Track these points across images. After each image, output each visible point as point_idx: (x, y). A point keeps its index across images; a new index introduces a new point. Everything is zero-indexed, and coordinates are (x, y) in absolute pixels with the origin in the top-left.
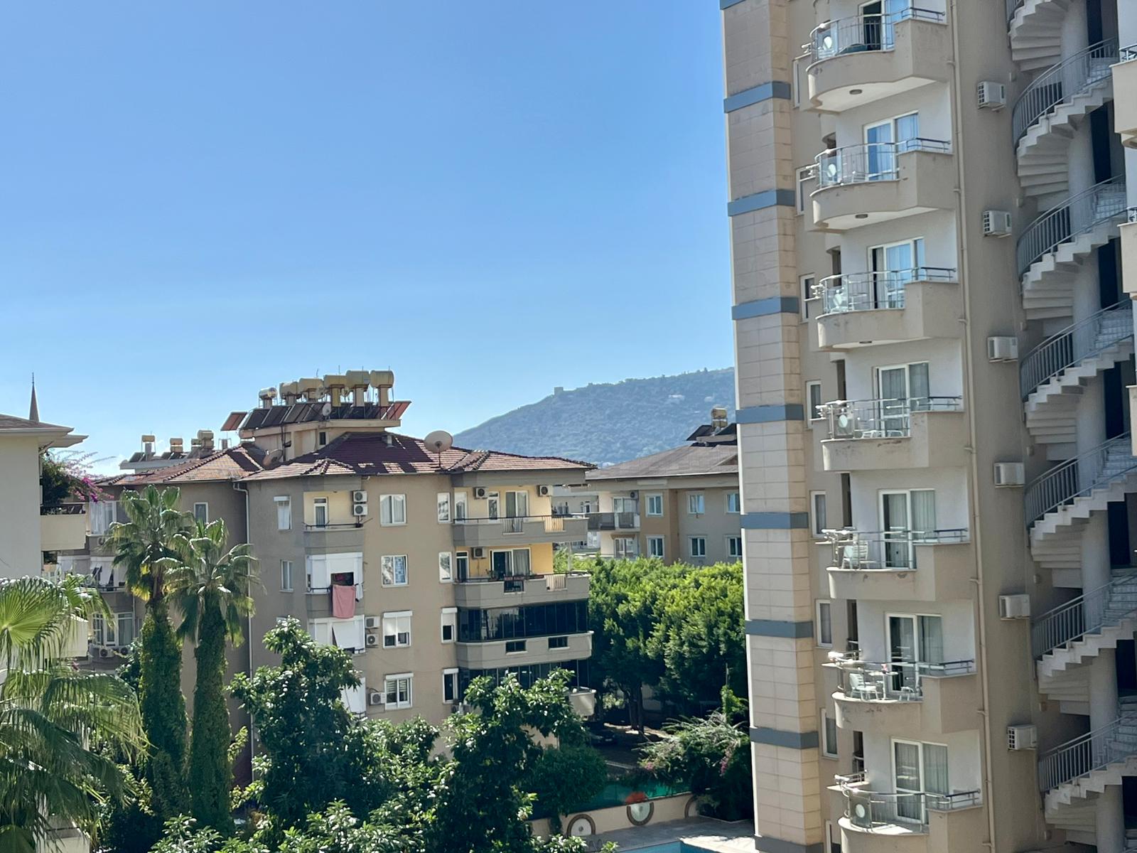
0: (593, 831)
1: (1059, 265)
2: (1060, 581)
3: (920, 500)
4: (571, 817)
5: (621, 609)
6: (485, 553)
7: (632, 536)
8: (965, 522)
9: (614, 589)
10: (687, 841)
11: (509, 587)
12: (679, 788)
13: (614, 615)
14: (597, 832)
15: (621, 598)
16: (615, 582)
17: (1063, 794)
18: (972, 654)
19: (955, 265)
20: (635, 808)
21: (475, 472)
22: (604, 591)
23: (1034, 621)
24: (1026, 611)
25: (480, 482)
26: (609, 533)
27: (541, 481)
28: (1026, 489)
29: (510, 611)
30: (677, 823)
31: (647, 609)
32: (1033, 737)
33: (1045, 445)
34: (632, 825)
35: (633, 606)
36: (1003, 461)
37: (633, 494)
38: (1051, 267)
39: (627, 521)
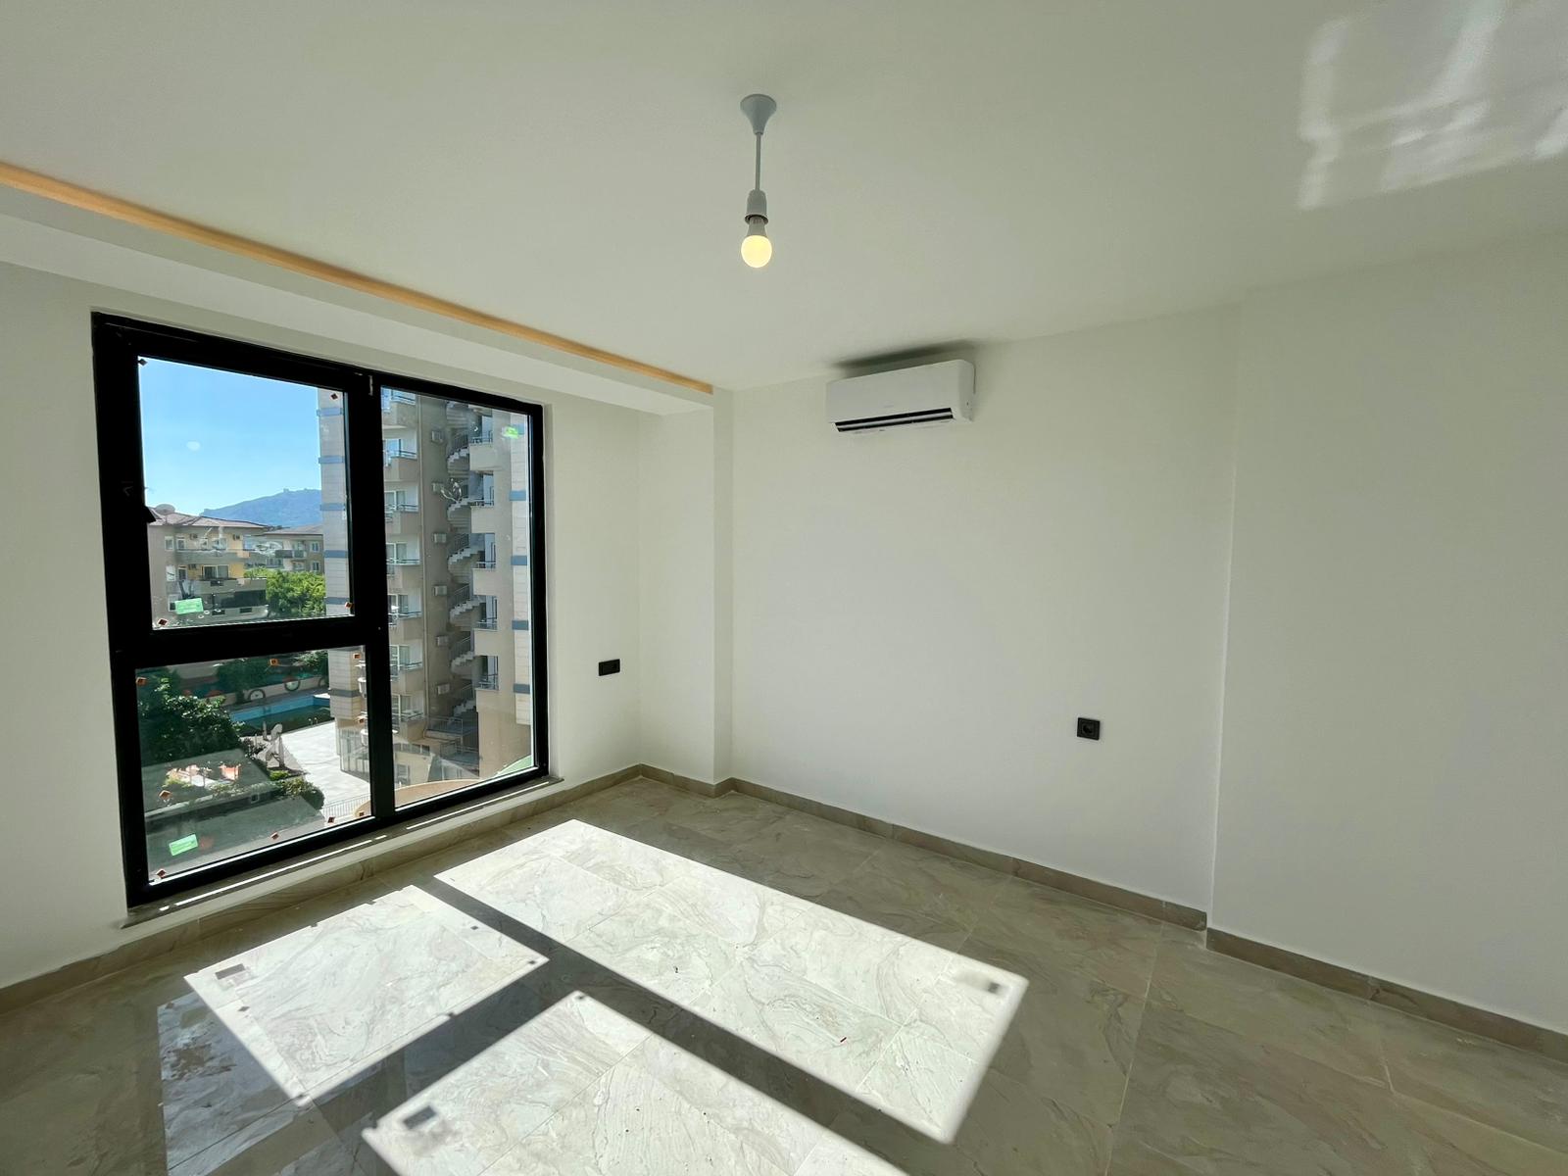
0: (264, 695)
1: (460, 457)
2: (461, 581)
3: (400, 549)
4: (250, 691)
5: (290, 595)
6: (198, 567)
7: (303, 561)
8: (418, 556)
9: (286, 585)
10: (317, 696)
11: (214, 583)
12: (315, 673)
13: (285, 597)
14: (267, 696)
15: (290, 590)
16: (288, 582)
17: (457, 661)
18: (420, 609)
19: (415, 452)
20: (290, 684)
21: (190, 526)
22: (281, 587)
23: (448, 596)
24: (445, 592)
25: (194, 532)
26: (289, 559)
27: (237, 533)
28: (446, 544)
29: (229, 596)
30: (313, 689)
31: (304, 594)
32: (446, 640)
33: (457, 528)
34: (286, 692)
35: (298, 591)
36: (436, 533)
37: (303, 542)
38: (457, 458)
39: (299, 554)
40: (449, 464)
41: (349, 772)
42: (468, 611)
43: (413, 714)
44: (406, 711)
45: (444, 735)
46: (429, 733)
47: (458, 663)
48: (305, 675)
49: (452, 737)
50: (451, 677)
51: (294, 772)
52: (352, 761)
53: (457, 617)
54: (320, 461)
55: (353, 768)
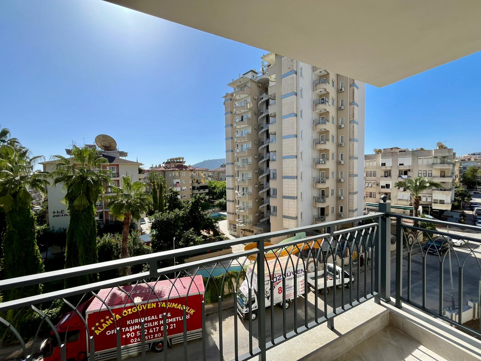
0: (208, 212)
1: (262, 148)
2: (261, 183)
3: (246, 174)
4: (205, 210)
5: (212, 186)
6: (195, 180)
7: (213, 178)
8: (251, 177)
9: (211, 184)
10: (219, 213)
11: (198, 184)
12: (218, 207)
13: (211, 187)
18: (252, 191)
19: (251, 147)
20: (213, 209)
23: (258, 188)
25: (195, 171)
26: (211, 177)
27: (202, 171)
28: (258, 173)
29: (198, 187)
30: (218, 211)
31: (215, 186)
32: (258, 200)
33: (260, 168)
34: (213, 211)
35: (213, 186)
36: (256, 170)
37: (213, 173)
38: (261, 148)
39: (213, 176)
40: (259, 150)
41: (231, 235)
42: (264, 192)
43: (249, 221)
44: (247, 220)
45: (258, 228)
46: (254, 227)
47: (261, 207)
48: (216, 207)
49: (260, 229)
50: (259, 211)
51: (222, 234)
52: (232, 232)
53: (261, 194)
54: (226, 152)
55: (232, 234)
